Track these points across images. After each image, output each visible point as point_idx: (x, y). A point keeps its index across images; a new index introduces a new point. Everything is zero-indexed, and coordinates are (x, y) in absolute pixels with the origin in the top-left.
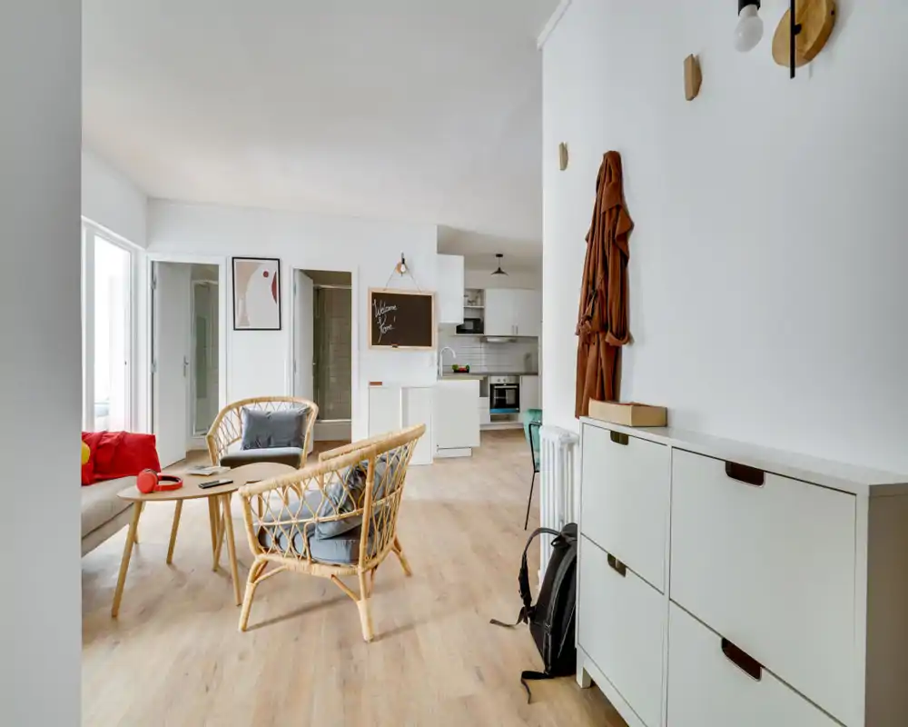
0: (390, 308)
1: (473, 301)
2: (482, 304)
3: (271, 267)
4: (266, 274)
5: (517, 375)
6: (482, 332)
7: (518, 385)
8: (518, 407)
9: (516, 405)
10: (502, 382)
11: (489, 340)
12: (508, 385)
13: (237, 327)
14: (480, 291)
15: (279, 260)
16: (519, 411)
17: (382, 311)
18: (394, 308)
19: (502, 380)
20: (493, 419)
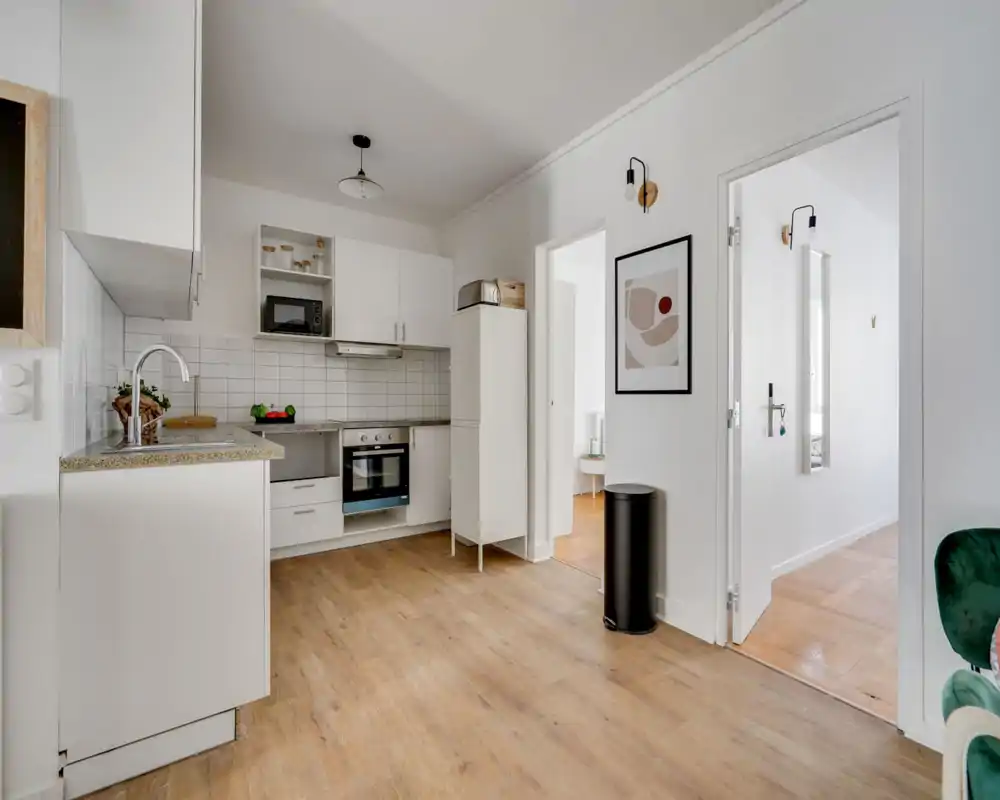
1: (307, 263)
2: (328, 269)
5: (404, 427)
6: (328, 334)
7: (406, 446)
8: (406, 492)
9: (402, 489)
10: (371, 441)
11: (342, 349)
12: (384, 447)
14: (322, 242)
16: (407, 502)
19: (371, 436)
20: (349, 521)
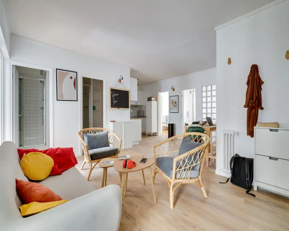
0: (116, 95)
3: (74, 75)
4: (71, 78)
13: (58, 99)
15: (77, 72)
17: (114, 95)
18: (117, 94)
